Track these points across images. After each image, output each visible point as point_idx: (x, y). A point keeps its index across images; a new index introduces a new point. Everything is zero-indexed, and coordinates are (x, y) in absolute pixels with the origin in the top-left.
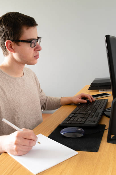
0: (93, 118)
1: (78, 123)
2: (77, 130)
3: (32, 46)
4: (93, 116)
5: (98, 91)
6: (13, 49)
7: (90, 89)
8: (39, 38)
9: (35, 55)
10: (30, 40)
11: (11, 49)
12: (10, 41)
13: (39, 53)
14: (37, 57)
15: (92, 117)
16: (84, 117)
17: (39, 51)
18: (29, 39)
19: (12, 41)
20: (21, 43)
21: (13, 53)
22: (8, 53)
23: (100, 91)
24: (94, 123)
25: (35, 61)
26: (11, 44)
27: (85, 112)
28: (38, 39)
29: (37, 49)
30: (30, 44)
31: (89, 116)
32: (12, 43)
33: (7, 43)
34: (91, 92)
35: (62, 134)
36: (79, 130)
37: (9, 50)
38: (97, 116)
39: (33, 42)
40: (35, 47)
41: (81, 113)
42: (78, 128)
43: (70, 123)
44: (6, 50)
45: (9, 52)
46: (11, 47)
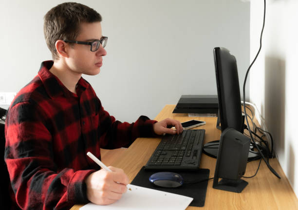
0: (191, 157)
1: (171, 165)
2: (173, 176)
3: (93, 49)
4: (190, 154)
5: (187, 116)
6: (65, 52)
7: (175, 111)
8: (103, 38)
9: (96, 62)
10: (90, 42)
11: (63, 52)
12: (63, 41)
13: (102, 59)
14: (99, 65)
15: (189, 156)
16: (177, 156)
17: (103, 57)
18: (88, 40)
19: (66, 42)
20: (77, 46)
21: (66, 58)
22: (58, 57)
23: (189, 116)
24: (194, 165)
25: (98, 70)
26: (64, 46)
27: (176, 149)
28: (102, 40)
29: (100, 53)
30: (90, 46)
31: (184, 154)
32: (65, 44)
33: (58, 44)
34: (176, 116)
35: (152, 181)
36: (176, 176)
37: (61, 53)
38: (195, 155)
39: (95, 44)
40: (98, 50)
41: (171, 150)
42: (175, 174)
43: (160, 165)
44: (56, 53)
45: (60, 56)
46: (63, 50)
